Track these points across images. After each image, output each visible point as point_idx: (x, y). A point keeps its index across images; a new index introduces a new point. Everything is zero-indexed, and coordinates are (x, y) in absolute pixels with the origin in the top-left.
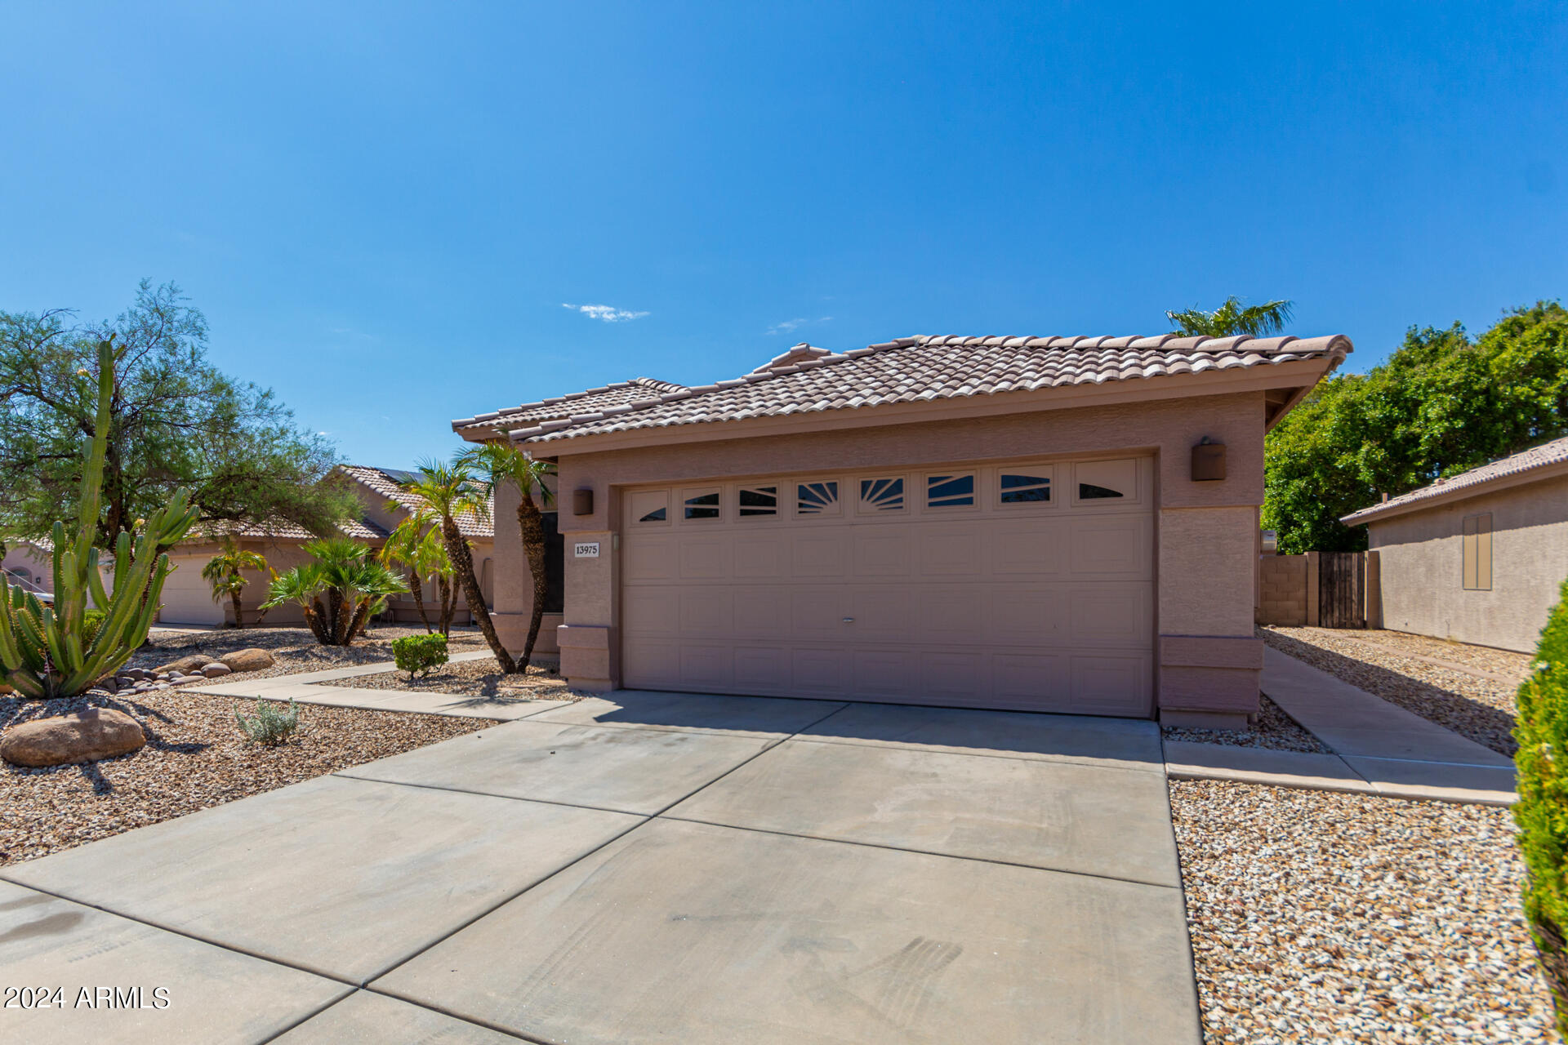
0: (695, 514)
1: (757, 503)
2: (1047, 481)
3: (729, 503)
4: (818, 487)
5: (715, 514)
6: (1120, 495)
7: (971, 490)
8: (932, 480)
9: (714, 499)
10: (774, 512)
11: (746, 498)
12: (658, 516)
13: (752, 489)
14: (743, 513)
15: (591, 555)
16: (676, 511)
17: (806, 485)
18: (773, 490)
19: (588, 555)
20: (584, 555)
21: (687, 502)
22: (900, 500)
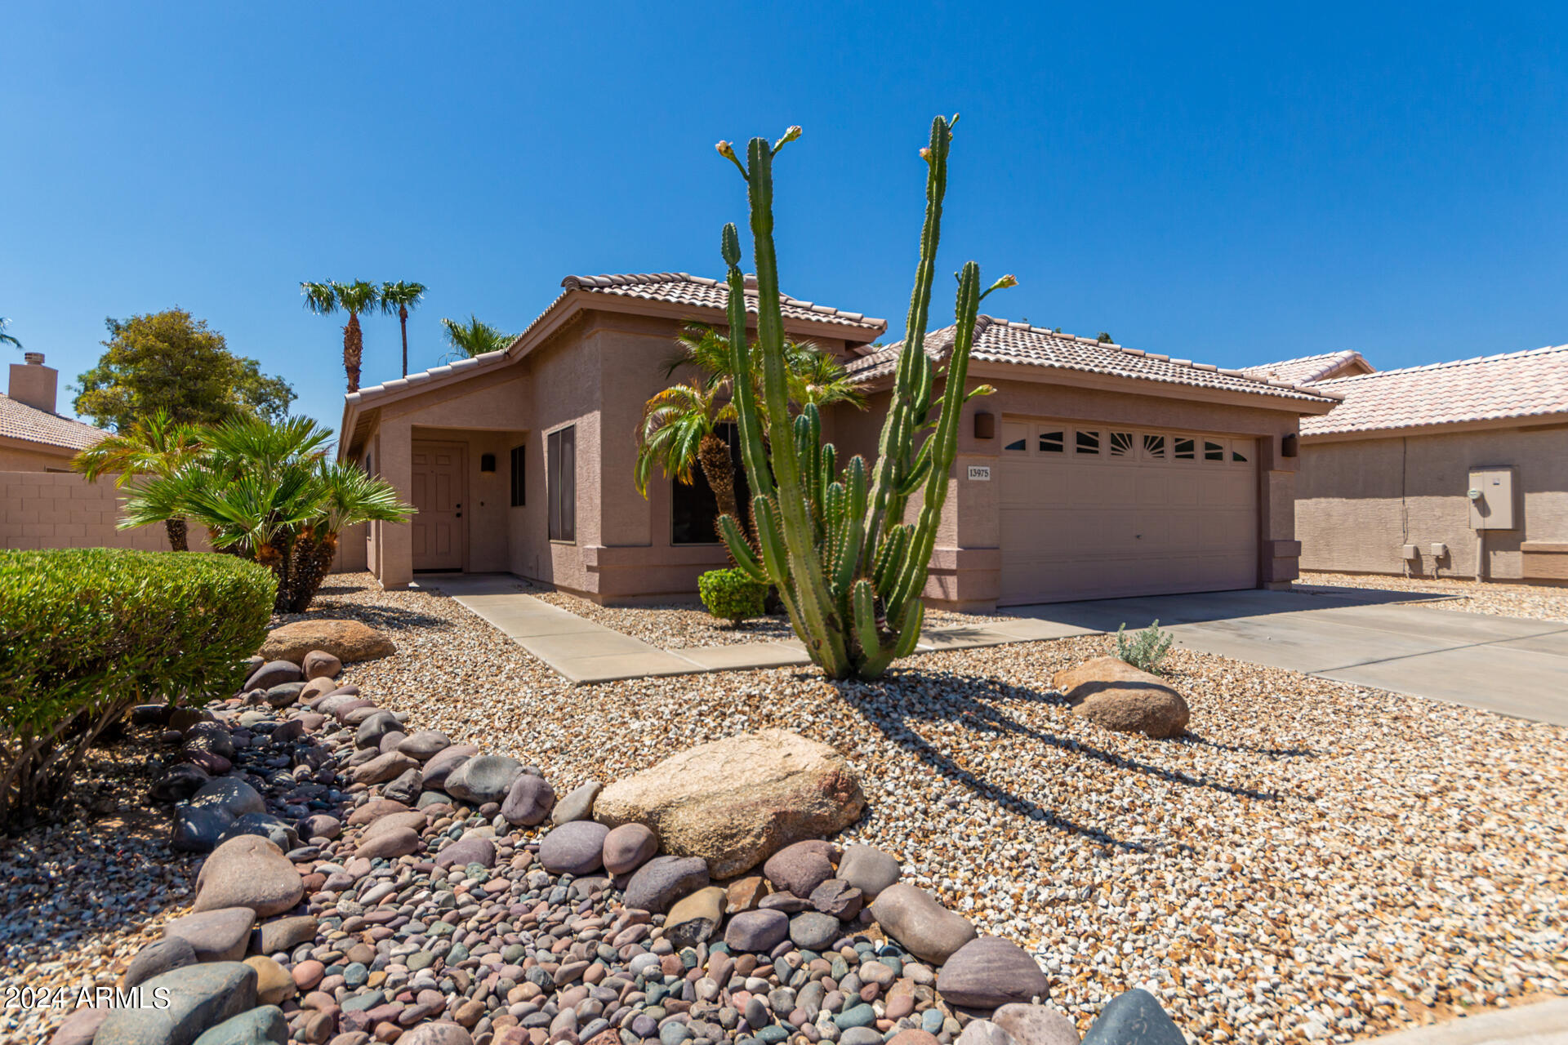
0: (1044, 447)
1: (1087, 443)
2: (1220, 448)
3: (1070, 442)
4: (1121, 436)
5: (1059, 448)
6: (1244, 460)
7: (1192, 449)
8: (1177, 440)
9: (1059, 436)
10: (1097, 452)
11: (1081, 439)
12: (1021, 445)
13: (1084, 432)
14: (1079, 450)
15: (983, 478)
16: (1033, 444)
17: (1115, 433)
18: (1096, 434)
19: (980, 478)
20: (976, 478)
21: (1042, 437)
22: (1162, 452)
